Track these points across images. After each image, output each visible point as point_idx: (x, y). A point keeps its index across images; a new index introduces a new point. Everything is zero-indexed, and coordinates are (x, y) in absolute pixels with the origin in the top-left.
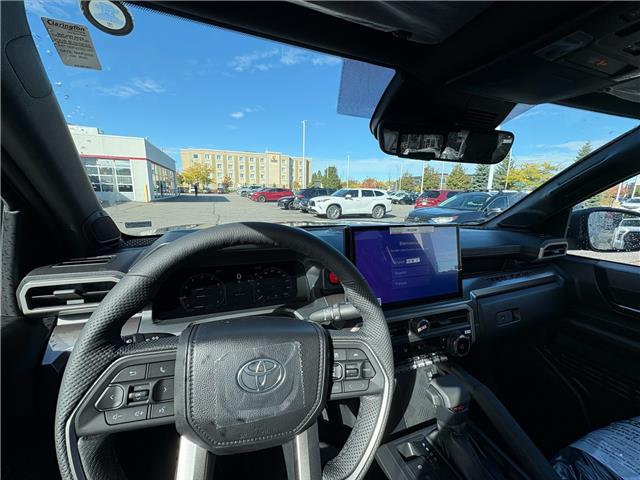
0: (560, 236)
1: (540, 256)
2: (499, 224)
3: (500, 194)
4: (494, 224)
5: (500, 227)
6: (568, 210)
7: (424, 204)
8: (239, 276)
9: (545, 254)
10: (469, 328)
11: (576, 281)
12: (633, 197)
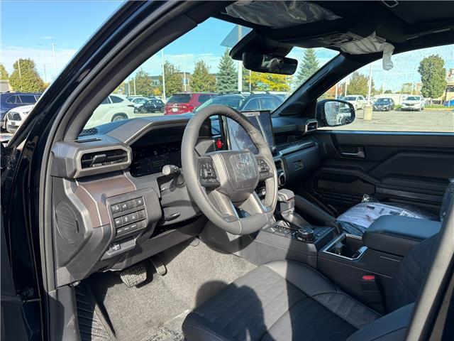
0: (313, 118)
1: (306, 130)
2: (279, 114)
3: (253, 95)
4: (277, 114)
5: (281, 115)
6: (316, 101)
7: (175, 110)
8: (155, 153)
9: (308, 129)
10: (282, 172)
11: (324, 144)
12: (346, 96)
